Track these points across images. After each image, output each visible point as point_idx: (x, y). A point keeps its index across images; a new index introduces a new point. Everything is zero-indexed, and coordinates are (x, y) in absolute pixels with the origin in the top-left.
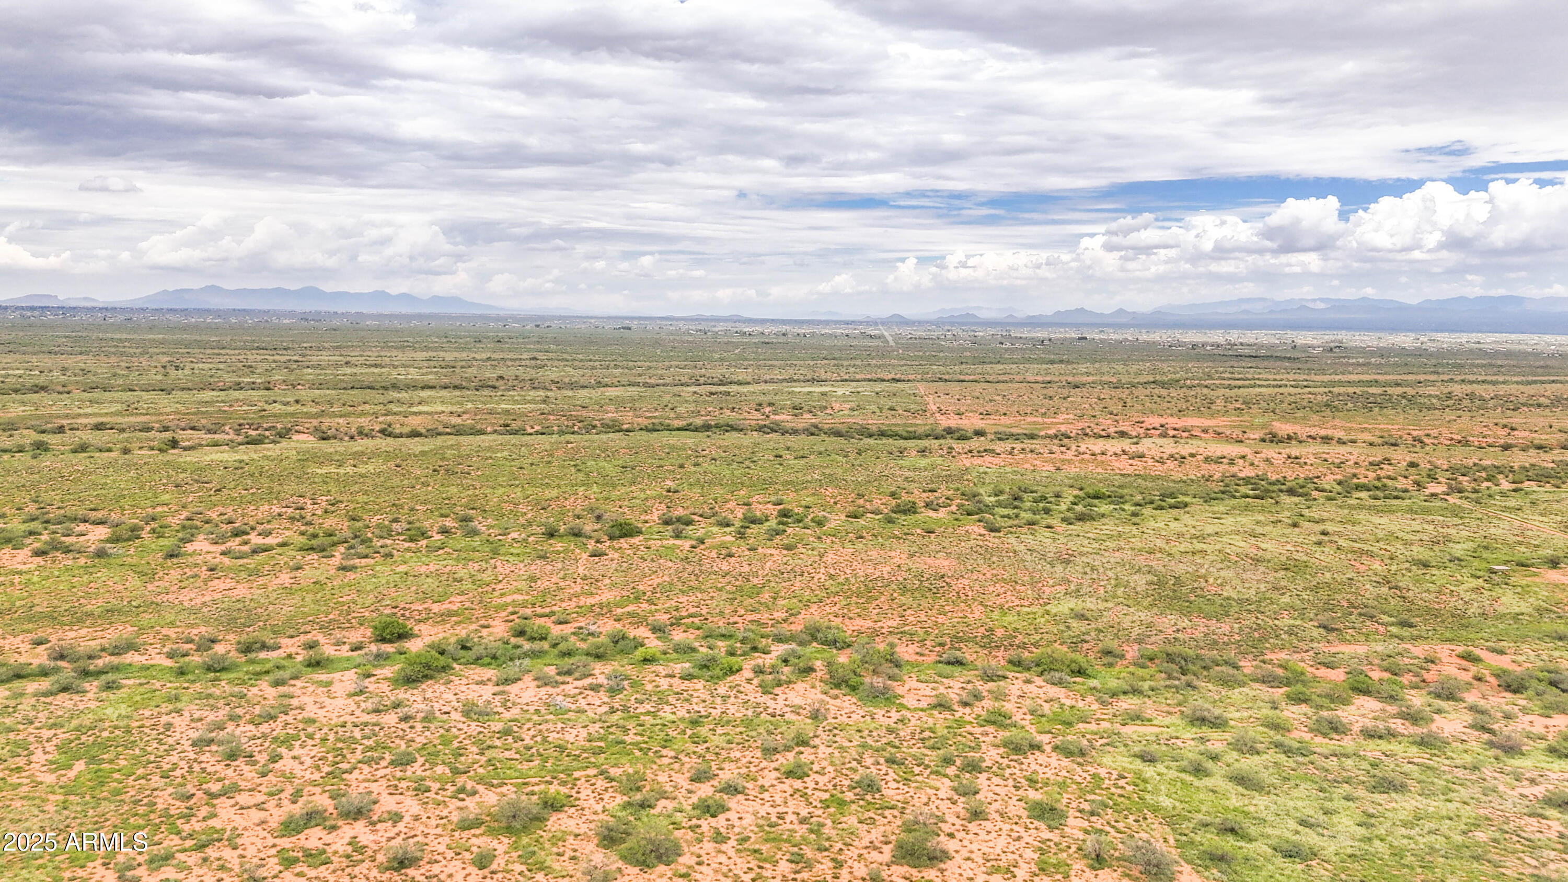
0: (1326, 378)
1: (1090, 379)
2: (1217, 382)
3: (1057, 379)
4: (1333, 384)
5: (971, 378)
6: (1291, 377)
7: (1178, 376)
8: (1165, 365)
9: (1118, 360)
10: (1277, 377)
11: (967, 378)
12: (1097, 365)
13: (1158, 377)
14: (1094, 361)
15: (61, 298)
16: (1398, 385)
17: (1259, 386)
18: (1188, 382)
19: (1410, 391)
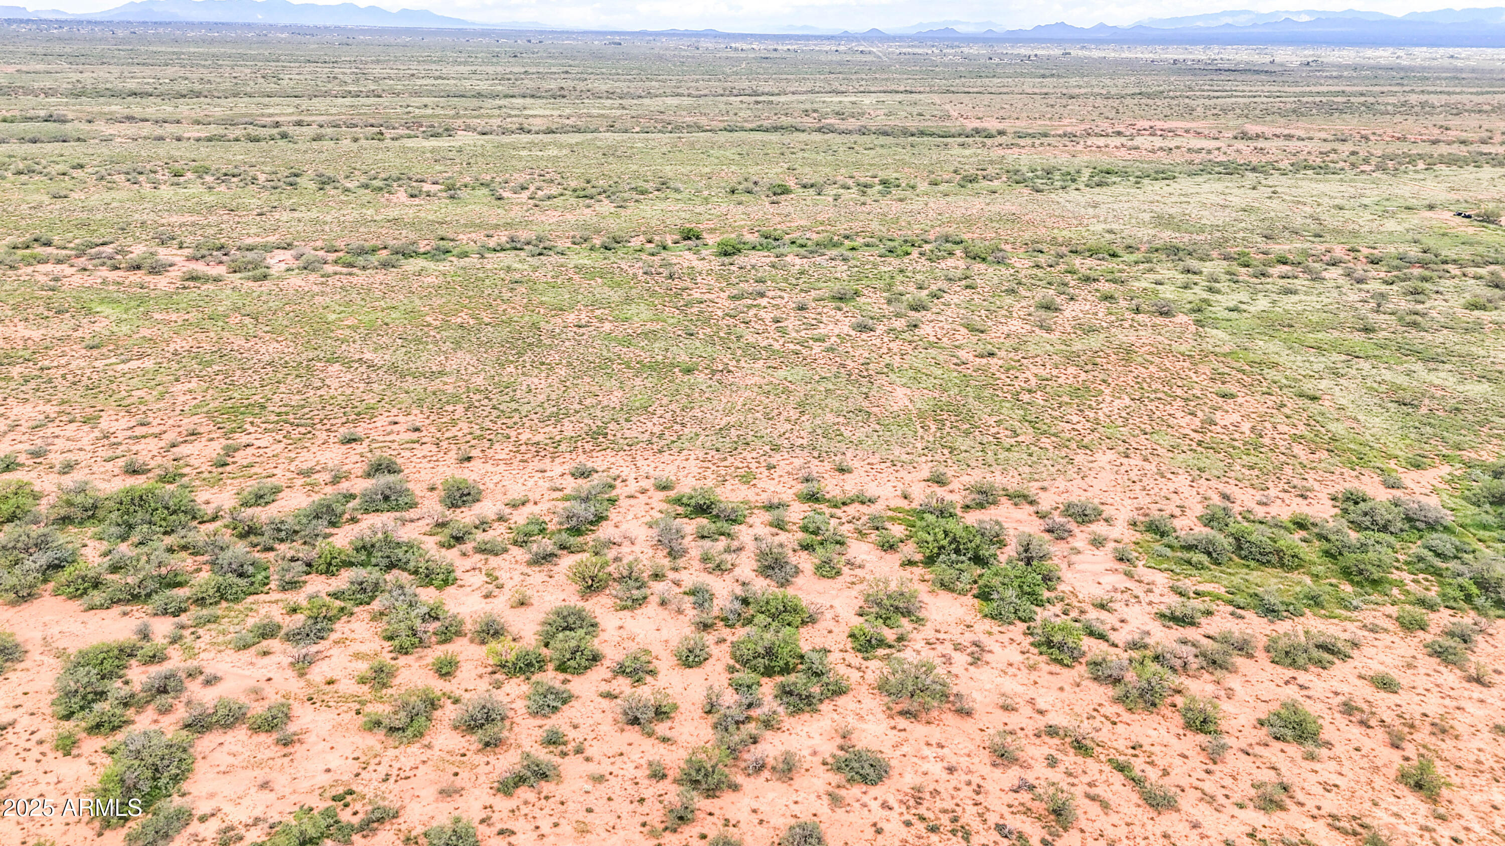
0: (1298, 90)
1: (1083, 91)
2: (1198, 93)
3: (1052, 91)
4: (1303, 94)
5: (975, 90)
6: (1266, 88)
7: (1161, 88)
8: (1149, 79)
9: (1104, 75)
10: (1253, 89)
11: (971, 90)
12: (1085, 79)
13: (1143, 90)
14: (1083, 76)
15: (30, 10)
16: (1362, 95)
17: (1237, 96)
18: (1171, 94)
19: (1371, 100)
